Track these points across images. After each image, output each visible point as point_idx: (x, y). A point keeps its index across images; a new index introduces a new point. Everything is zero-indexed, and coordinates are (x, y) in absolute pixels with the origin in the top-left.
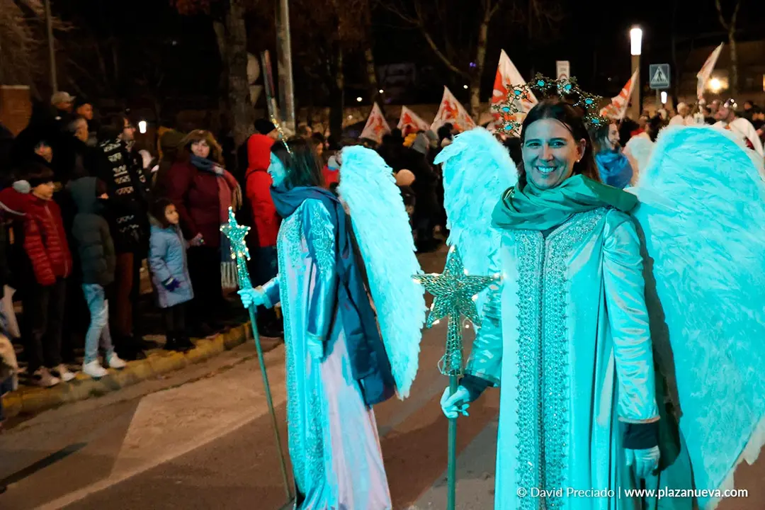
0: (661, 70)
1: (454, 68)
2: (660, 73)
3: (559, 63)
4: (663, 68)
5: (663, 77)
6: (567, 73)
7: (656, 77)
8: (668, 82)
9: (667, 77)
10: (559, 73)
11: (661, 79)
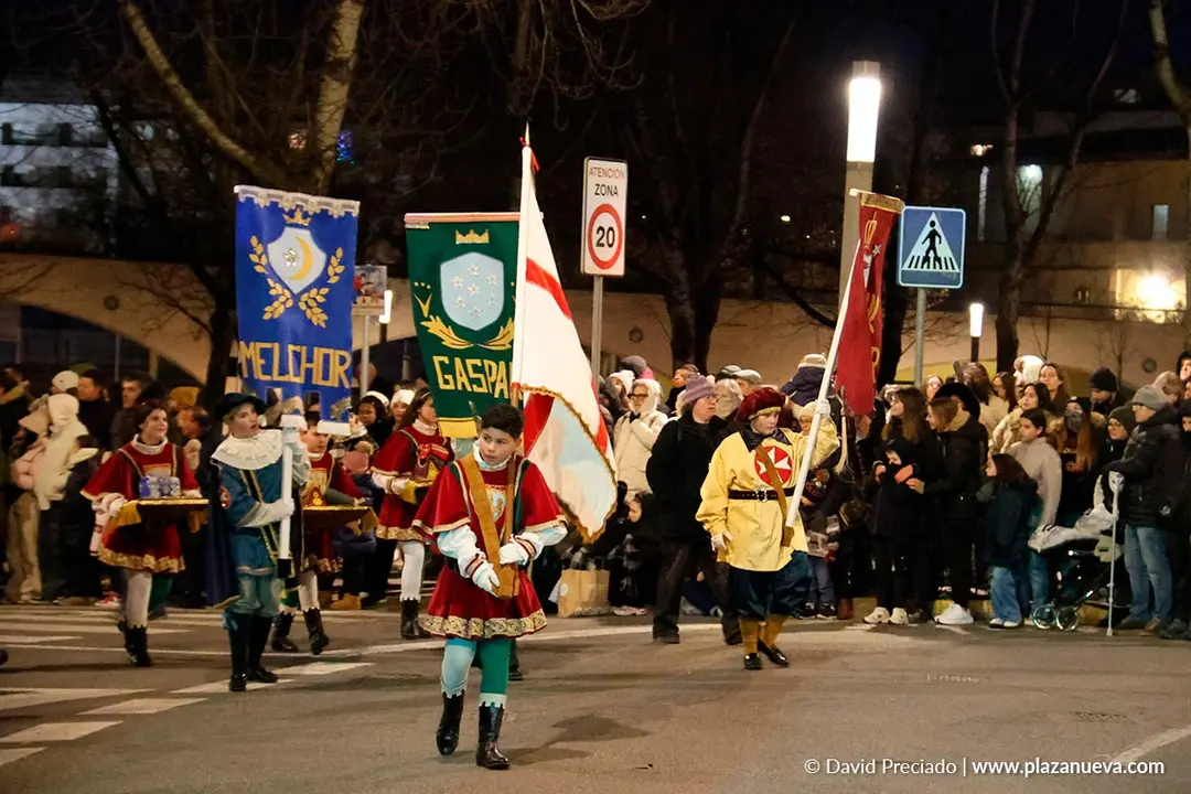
0: (938, 228)
1: (226, 143)
2: (933, 235)
3: (592, 164)
4: (944, 219)
5: (943, 249)
6: (620, 204)
7: (920, 249)
8: (959, 270)
9: (955, 251)
10: (591, 202)
11: (937, 259)
